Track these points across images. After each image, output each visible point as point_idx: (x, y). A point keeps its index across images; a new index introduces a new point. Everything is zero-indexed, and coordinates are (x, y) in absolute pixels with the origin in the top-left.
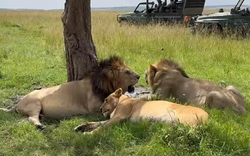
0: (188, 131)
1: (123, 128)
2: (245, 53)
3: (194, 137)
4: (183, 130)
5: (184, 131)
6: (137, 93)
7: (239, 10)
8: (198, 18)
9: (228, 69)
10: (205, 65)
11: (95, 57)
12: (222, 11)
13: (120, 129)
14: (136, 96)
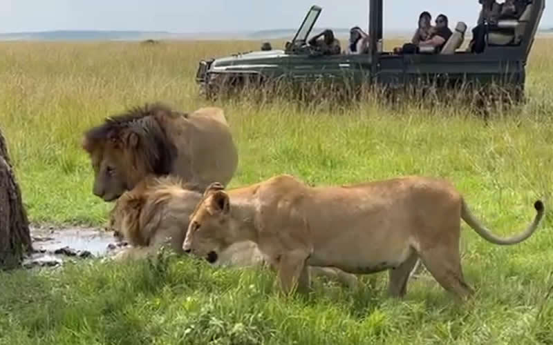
0: (233, 327)
1: (83, 332)
2: (348, 143)
3: (245, 340)
4: (221, 324)
5: (222, 326)
6: (110, 246)
7: (304, 47)
8: (214, 63)
9: (313, 181)
10: (262, 173)
11: (5, 162)
12: (267, 47)
13: (76, 334)
14: (108, 252)
